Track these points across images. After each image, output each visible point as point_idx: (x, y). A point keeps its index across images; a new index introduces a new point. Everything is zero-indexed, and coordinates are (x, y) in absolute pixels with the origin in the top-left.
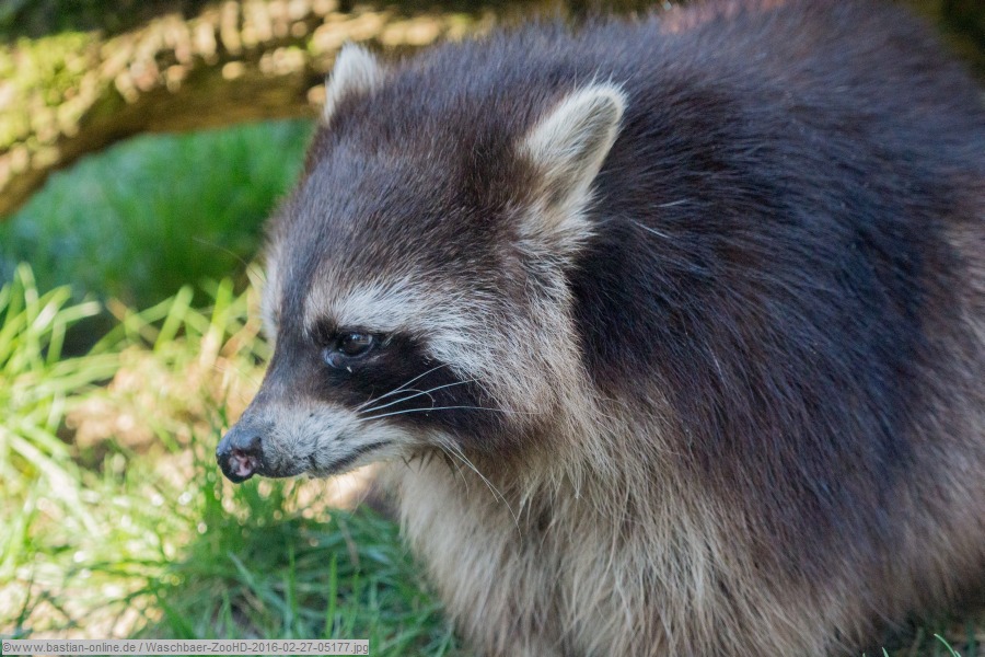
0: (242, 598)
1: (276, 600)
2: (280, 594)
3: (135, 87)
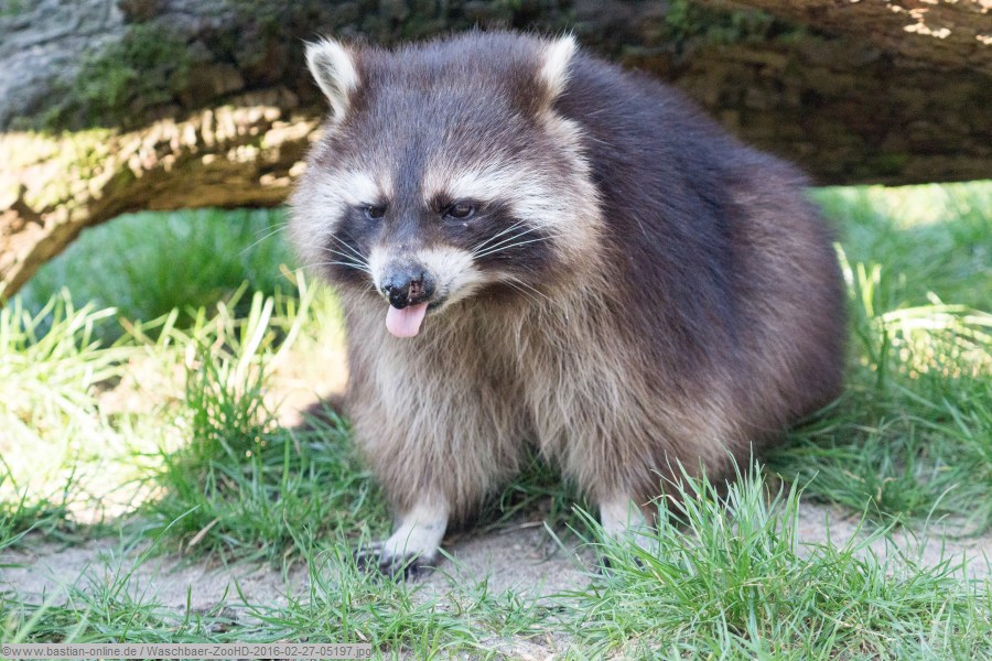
3: (143, 168)
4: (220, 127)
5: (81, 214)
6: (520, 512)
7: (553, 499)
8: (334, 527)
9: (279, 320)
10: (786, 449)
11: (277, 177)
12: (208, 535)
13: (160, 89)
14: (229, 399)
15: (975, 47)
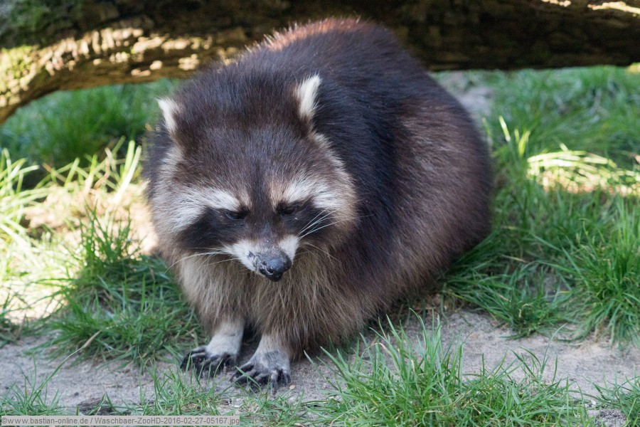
0: (104, 294)
1: (119, 296)
2: (120, 292)
3: (54, 69)
4: (104, 41)
5: (15, 100)
11: (142, 70)
12: (94, 341)
13: (65, 19)
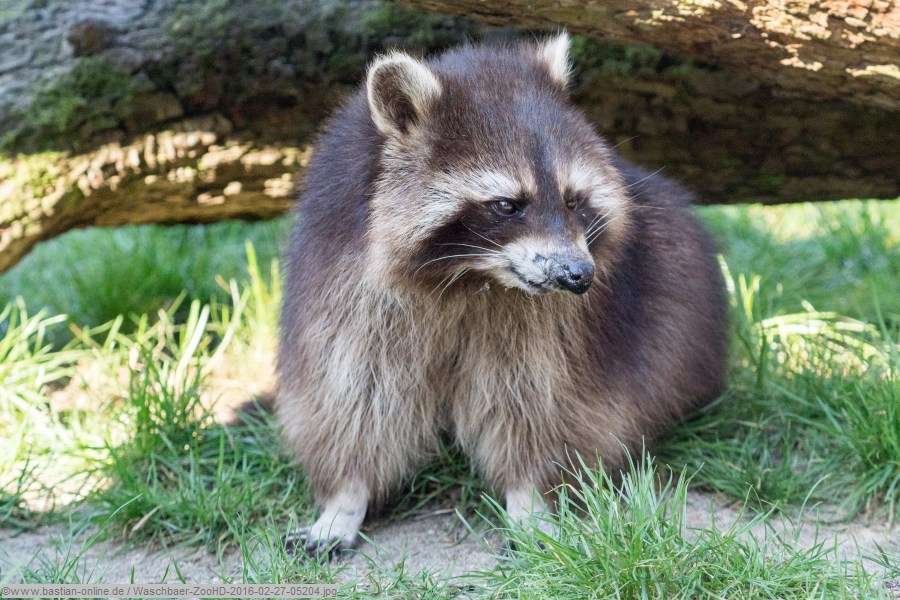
3: (90, 187)
4: (161, 150)
5: (34, 230)
6: (433, 499)
7: (463, 489)
8: (264, 514)
9: (214, 326)
10: (675, 443)
11: (213, 196)
12: (150, 521)
13: (107, 116)
14: (169, 398)
15: (844, 79)
